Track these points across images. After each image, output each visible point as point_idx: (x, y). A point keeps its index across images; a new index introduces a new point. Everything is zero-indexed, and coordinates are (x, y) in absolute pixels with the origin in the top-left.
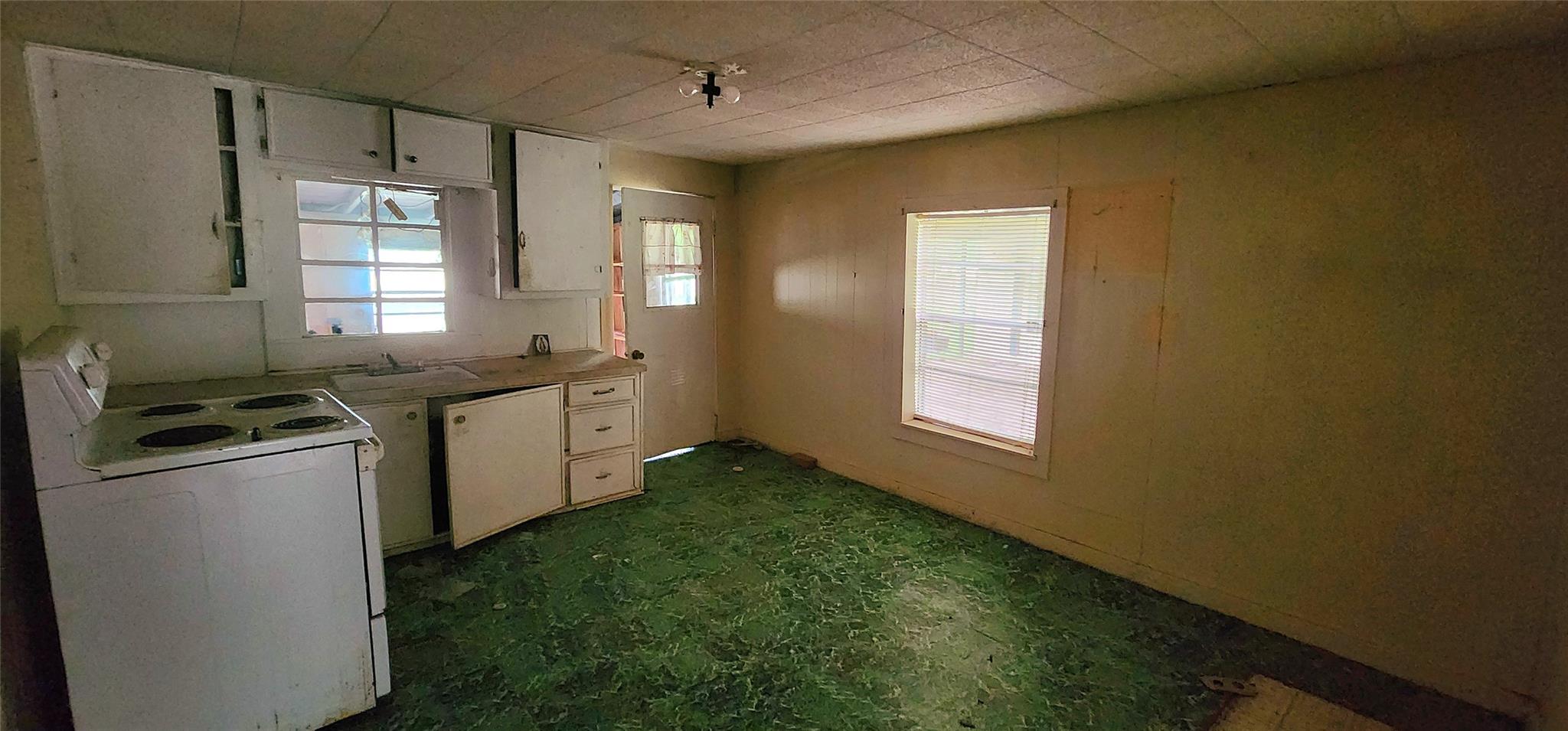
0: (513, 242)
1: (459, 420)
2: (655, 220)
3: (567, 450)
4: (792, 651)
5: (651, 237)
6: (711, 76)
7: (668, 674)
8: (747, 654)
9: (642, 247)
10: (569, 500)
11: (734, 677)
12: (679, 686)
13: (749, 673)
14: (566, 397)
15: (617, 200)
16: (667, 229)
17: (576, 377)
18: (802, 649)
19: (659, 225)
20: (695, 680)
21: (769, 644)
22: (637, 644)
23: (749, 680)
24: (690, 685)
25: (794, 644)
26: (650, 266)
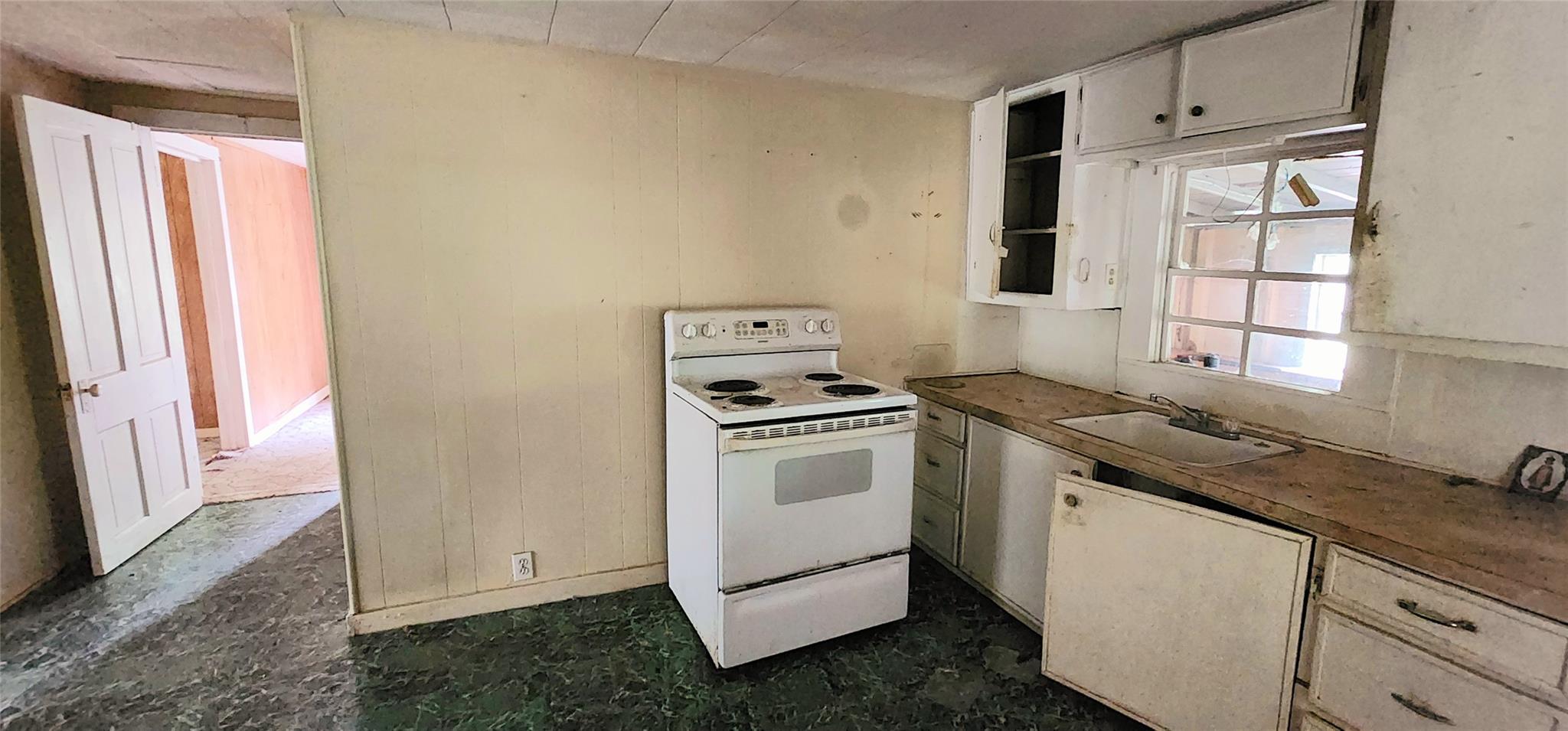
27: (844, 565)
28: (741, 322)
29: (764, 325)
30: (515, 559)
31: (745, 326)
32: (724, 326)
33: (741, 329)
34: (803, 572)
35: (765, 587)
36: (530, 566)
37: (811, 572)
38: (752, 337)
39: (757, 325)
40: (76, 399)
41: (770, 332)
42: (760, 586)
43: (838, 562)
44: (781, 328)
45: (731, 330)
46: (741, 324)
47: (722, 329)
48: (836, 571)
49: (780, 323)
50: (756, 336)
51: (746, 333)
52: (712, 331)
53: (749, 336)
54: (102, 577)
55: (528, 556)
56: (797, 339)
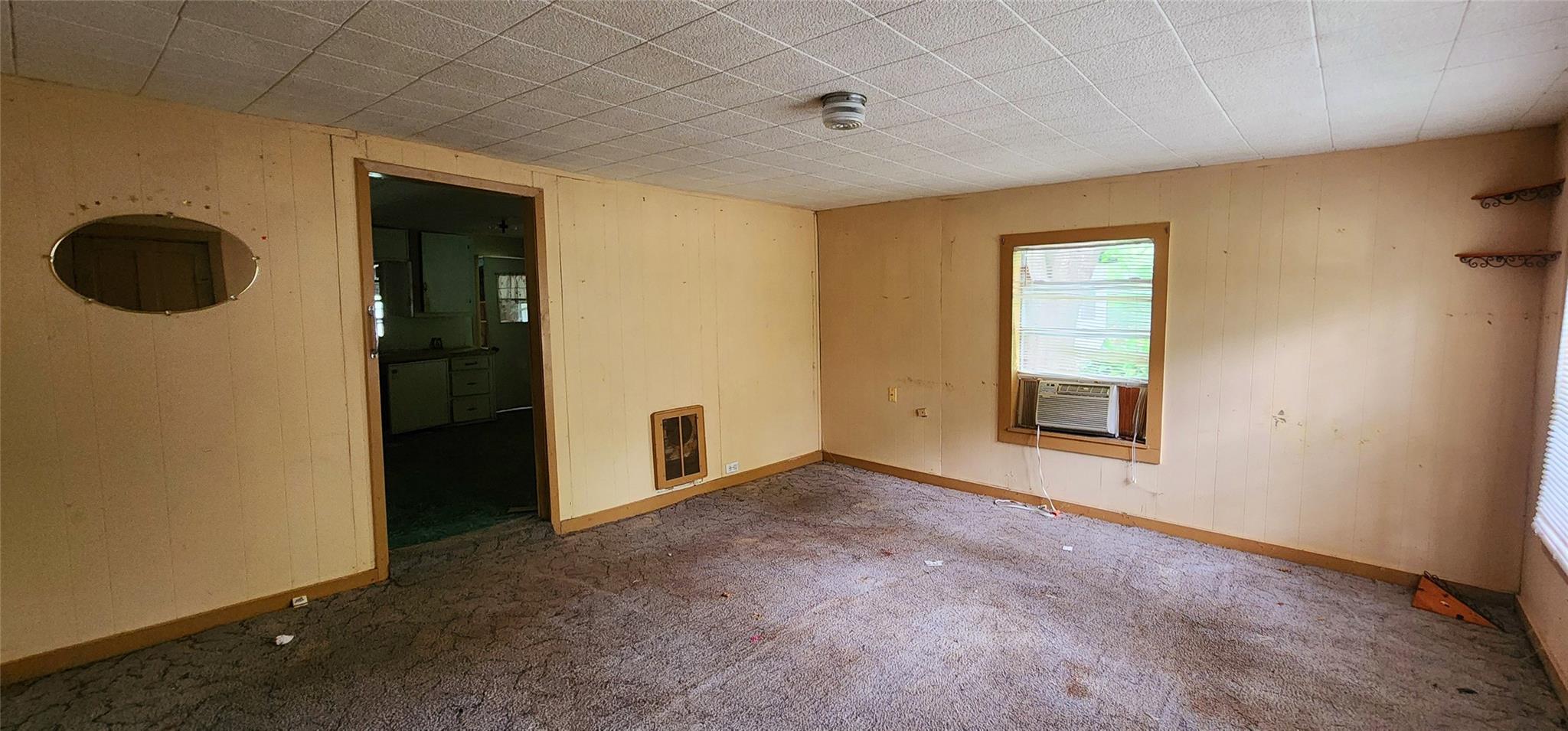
0: (420, 288)
1: (395, 372)
2: (504, 275)
3: (451, 393)
5: (502, 283)
6: (503, 222)
9: (497, 289)
10: (452, 418)
14: (450, 366)
15: (480, 264)
16: (512, 279)
17: (455, 355)
19: (506, 277)
26: (502, 299)
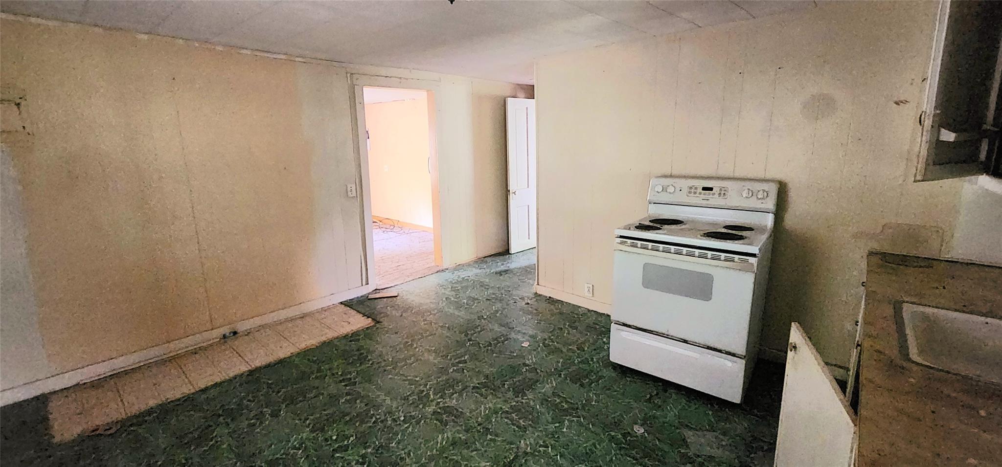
4: (402, 418)
7: (482, 395)
8: (434, 412)
11: (441, 397)
12: (472, 389)
13: (432, 401)
18: (394, 420)
20: (464, 393)
21: (418, 423)
22: (511, 411)
23: (432, 397)
24: (467, 390)
25: (400, 424)
27: (685, 341)
28: (693, 186)
29: (711, 189)
30: (586, 285)
31: (696, 188)
32: (682, 188)
33: (693, 190)
34: (657, 332)
35: (632, 329)
36: (591, 291)
37: (662, 335)
38: (699, 196)
39: (704, 189)
40: (511, 194)
41: (714, 194)
42: (630, 327)
43: (682, 338)
44: (723, 192)
45: (685, 190)
46: (694, 188)
47: (680, 189)
48: (679, 342)
49: (723, 189)
50: (702, 195)
51: (695, 193)
52: (671, 189)
53: (697, 195)
54: (511, 254)
55: (591, 286)
56: (734, 199)
